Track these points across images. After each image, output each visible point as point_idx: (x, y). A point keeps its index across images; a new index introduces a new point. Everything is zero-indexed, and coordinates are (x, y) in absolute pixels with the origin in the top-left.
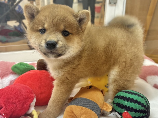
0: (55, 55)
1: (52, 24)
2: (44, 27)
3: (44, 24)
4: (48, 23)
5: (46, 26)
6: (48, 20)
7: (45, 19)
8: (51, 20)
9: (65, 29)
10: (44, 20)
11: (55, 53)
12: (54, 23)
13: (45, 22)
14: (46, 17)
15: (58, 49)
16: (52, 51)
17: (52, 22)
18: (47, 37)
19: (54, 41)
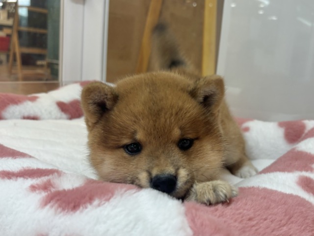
1: (154, 130)
2: (135, 139)
3: (135, 133)
4: (144, 129)
5: (140, 136)
8: (151, 122)
10: (132, 124)
12: (158, 129)
13: (136, 127)
14: (136, 117)
17: (155, 125)
18: (151, 164)
19: (171, 175)
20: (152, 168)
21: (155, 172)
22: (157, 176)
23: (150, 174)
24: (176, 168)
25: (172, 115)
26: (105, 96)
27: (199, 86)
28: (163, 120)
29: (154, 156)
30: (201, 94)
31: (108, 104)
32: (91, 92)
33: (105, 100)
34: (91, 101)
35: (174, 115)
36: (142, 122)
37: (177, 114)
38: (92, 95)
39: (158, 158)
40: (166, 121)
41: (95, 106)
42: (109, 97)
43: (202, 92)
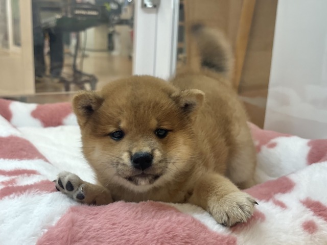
0: (150, 178)
1: (135, 119)
2: (119, 128)
3: (119, 122)
4: (127, 119)
5: (123, 125)
6: (125, 113)
7: (120, 113)
8: (133, 113)
9: (160, 125)
11: (150, 175)
12: (138, 118)
13: (121, 118)
15: (156, 167)
16: (145, 172)
17: (136, 116)
18: (131, 146)
19: (147, 153)
20: (132, 148)
21: (134, 151)
22: (136, 154)
23: (130, 153)
24: (153, 148)
25: (149, 108)
26: (91, 101)
27: (182, 96)
28: (142, 111)
29: (133, 140)
30: (183, 102)
31: (94, 106)
32: (79, 100)
33: (91, 104)
34: (80, 107)
35: (151, 108)
36: (125, 112)
37: (154, 107)
38: (80, 102)
39: (137, 141)
40: (145, 112)
41: (83, 110)
42: (94, 101)
43: (184, 100)
